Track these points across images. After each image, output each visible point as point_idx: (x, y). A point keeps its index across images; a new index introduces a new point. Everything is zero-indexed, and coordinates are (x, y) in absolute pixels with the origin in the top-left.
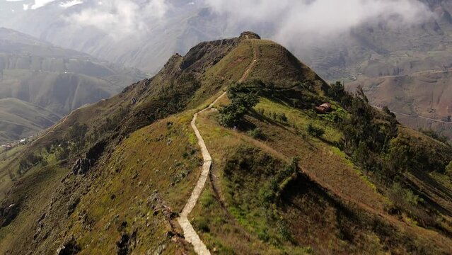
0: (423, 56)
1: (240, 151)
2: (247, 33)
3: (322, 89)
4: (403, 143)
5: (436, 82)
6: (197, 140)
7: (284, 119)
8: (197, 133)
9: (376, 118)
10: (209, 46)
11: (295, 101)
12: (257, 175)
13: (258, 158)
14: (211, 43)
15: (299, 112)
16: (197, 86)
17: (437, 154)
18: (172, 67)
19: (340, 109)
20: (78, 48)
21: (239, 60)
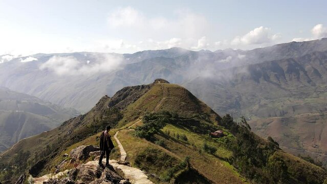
0: (301, 102)
1: (147, 150)
2: (160, 80)
3: (216, 120)
4: (278, 159)
5: (315, 122)
6: (118, 145)
7: (186, 139)
8: (118, 141)
9: (261, 144)
10: (131, 90)
11: (194, 127)
12: (159, 166)
13: (159, 156)
14: (132, 87)
15: (198, 136)
16: (120, 117)
17: (313, 175)
18: (103, 105)
19: (230, 135)
20: (30, 93)
21: (152, 98)
